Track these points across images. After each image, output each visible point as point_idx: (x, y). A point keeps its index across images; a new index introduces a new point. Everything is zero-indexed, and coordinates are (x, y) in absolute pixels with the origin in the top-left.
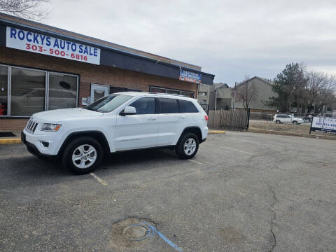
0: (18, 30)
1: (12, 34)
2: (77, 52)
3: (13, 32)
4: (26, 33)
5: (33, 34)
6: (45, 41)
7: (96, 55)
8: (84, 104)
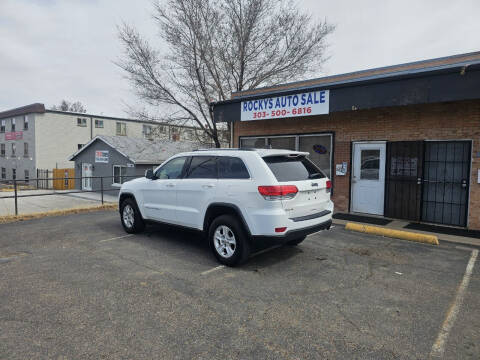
0: (248, 103)
1: (244, 108)
2: (299, 106)
3: (246, 105)
4: (254, 102)
5: (258, 101)
6: (268, 105)
7: (323, 101)
8: (338, 173)
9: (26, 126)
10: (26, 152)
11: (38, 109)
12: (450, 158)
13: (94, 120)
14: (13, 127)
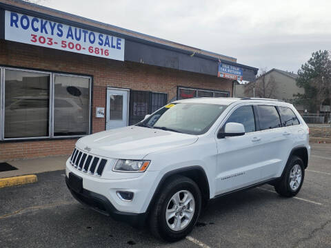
0: (20, 16)
1: (12, 21)
2: (96, 45)
3: (14, 18)
4: (31, 18)
5: (40, 20)
6: (56, 31)
7: (119, 48)
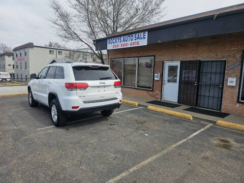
2: (133, 41)
5: (115, 38)
6: (119, 40)
7: (145, 38)
8: (156, 79)
9: (26, 53)
10: (26, 66)
11: (30, 45)
12: (214, 70)
13: (58, 51)
14: (21, 54)
